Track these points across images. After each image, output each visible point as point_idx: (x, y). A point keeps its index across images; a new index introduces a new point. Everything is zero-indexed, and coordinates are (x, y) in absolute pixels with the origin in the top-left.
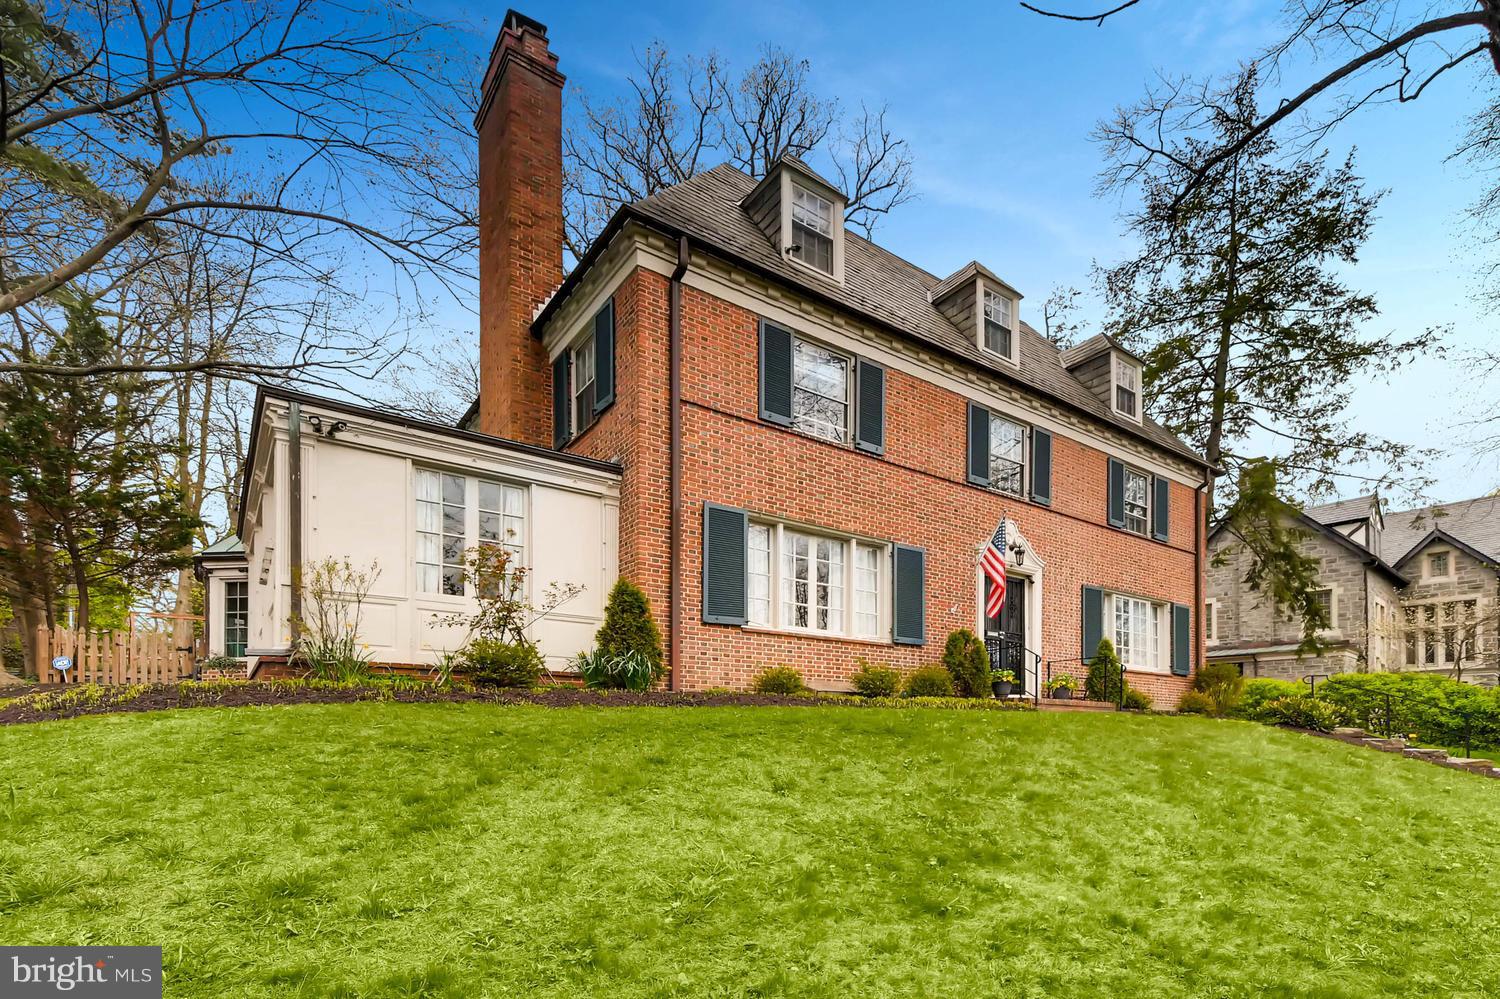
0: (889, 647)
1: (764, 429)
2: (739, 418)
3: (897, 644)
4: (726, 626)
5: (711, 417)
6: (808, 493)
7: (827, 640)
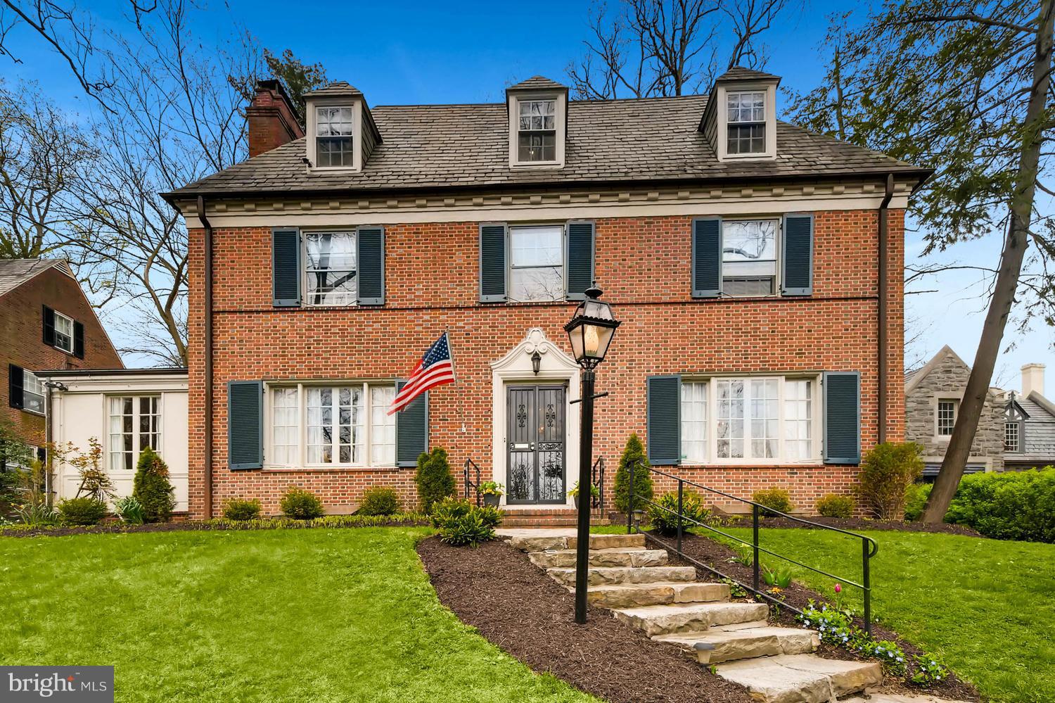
0: (394, 471)
1: (278, 314)
2: (258, 312)
3: (402, 468)
4: (249, 470)
5: (237, 317)
6: (316, 355)
7: (332, 472)
